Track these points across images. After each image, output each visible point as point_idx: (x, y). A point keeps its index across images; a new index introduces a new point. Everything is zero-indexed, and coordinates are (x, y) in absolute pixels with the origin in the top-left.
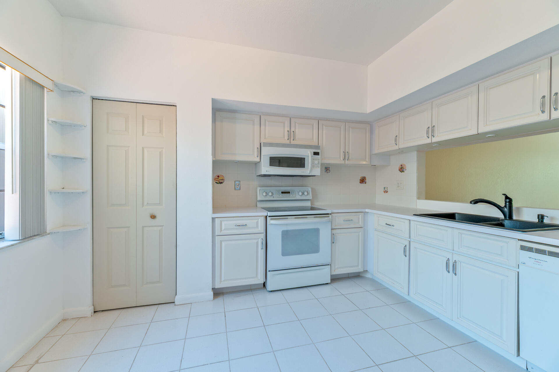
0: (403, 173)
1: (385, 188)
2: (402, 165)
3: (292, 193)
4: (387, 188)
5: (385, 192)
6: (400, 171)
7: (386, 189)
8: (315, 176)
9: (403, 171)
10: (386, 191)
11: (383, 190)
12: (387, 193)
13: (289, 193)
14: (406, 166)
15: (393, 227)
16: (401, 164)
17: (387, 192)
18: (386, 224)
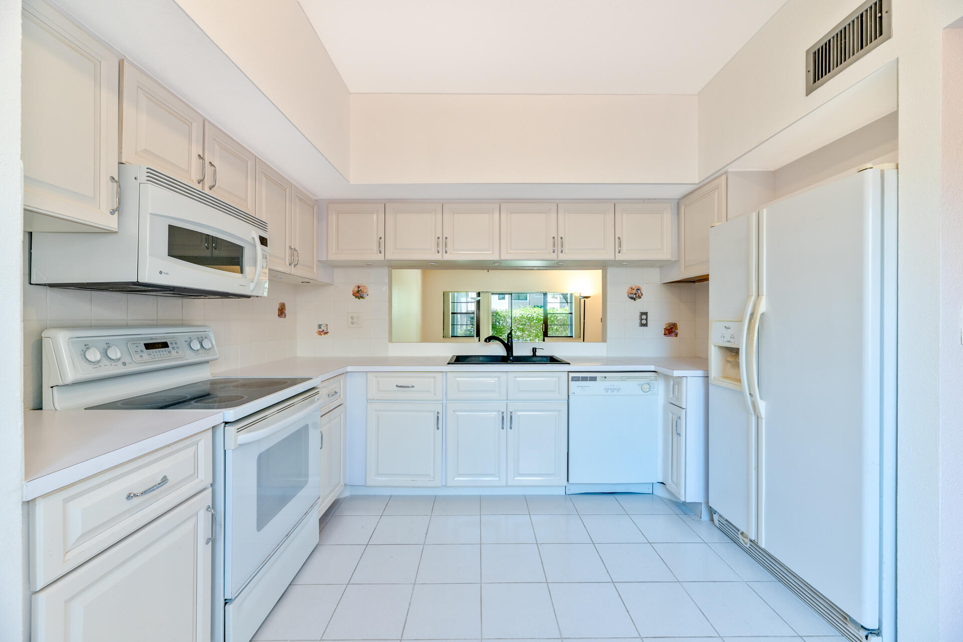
0: (361, 299)
1: (320, 326)
2: (359, 287)
3: (174, 345)
4: (327, 325)
5: (322, 333)
6: (356, 297)
7: (323, 328)
8: (249, 297)
9: (362, 297)
10: (323, 331)
11: (317, 329)
12: (326, 335)
13: (165, 345)
14: (368, 289)
15: (412, 389)
16: (358, 284)
17: (327, 333)
18: (397, 386)
